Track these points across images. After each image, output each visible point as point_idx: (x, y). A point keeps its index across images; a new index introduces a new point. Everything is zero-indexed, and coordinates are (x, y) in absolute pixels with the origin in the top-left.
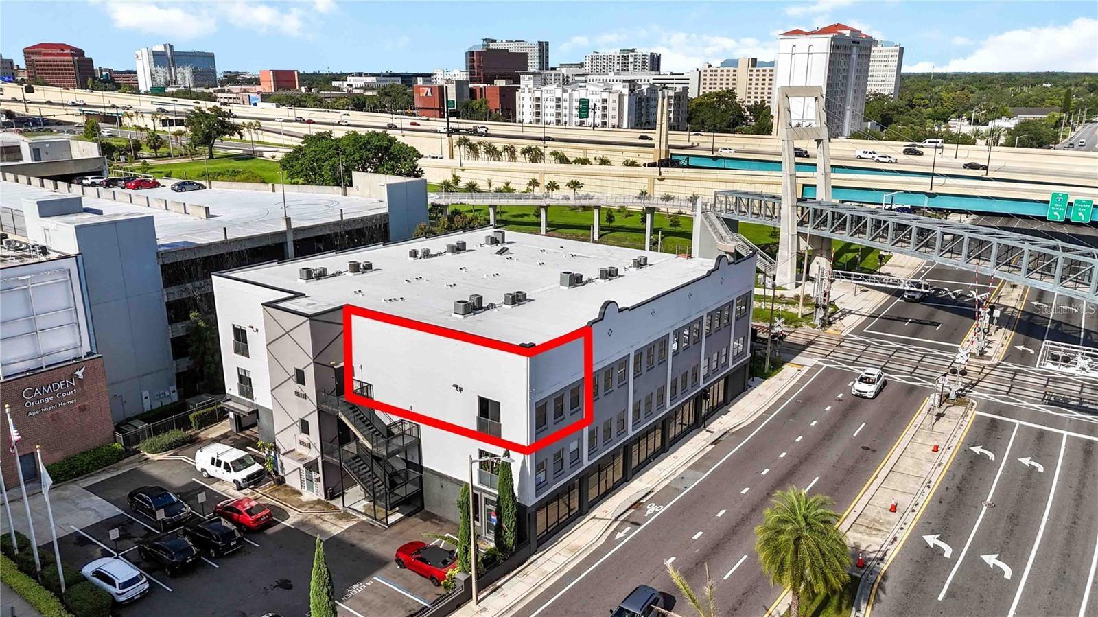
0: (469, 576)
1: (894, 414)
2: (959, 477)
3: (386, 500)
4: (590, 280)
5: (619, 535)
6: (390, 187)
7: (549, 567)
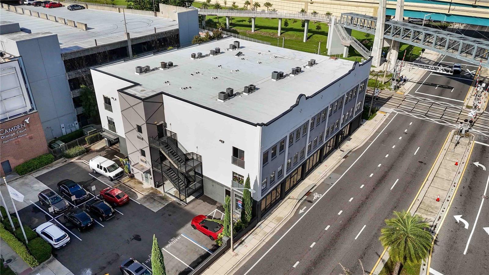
0: (229, 238)
1: (434, 142)
2: (469, 180)
3: (186, 191)
4: (287, 75)
5: (301, 211)
6: (179, 14)
7: (268, 230)
